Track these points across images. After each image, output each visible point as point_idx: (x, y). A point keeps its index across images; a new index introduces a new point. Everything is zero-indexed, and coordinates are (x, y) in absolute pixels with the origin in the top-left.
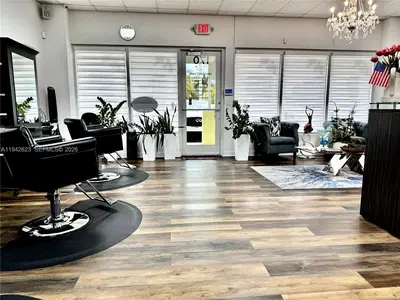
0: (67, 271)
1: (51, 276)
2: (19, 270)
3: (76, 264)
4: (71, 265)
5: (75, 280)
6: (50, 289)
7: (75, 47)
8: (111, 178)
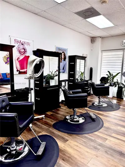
0: (67, 137)
1: (63, 136)
2: (58, 130)
3: (71, 136)
4: (70, 135)
5: (67, 140)
6: (60, 140)
7: (103, 52)
8: (104, 106)
